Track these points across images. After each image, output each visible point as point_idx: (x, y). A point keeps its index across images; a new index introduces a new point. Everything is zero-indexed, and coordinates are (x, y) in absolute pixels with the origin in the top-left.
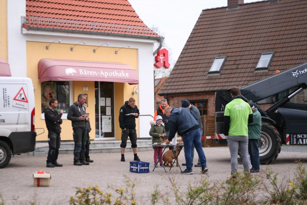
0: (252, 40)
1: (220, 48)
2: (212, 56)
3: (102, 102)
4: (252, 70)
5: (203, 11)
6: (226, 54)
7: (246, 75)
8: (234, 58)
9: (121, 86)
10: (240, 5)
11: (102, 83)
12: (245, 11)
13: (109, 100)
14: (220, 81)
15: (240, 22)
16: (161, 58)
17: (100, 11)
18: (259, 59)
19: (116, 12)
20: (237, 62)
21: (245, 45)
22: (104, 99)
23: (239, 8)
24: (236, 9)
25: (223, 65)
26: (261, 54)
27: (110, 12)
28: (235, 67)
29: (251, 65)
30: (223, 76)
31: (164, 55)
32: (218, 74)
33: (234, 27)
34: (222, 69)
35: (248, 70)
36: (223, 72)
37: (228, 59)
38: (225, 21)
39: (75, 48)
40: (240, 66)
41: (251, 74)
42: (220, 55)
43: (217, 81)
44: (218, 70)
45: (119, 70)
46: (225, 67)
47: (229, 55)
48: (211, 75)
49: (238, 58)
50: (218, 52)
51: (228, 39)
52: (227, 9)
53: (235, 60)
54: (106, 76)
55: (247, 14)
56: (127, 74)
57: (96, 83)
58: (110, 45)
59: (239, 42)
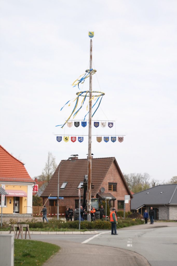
0: (78, 176)
1: (66, 178)
2: (62, 182)
3: (16, 202)
4: (76, 188)
5: (62, 161)
6: (68, 181)
7: (74, 190)
8: (70, 183)
9: (22, 198)
10: (76, 160)
11: (16, 197)
12: (78, 162)
13: (18, 201)
14: (64, 192)
15: (75, 167)
16: (35, 188)
17: (16, 173)
18: (79, 184)
19: (21, 173)
20: (72, 185)
21: (75, 178)
22: (16, 201)
23: (75, 161)
24: (74, 161)
25: (66, 186)
26: (80, 182)
27: (19, 173)
28: (70, 187)
29: (76, 187)
30: (66, 190)
31: (36, 187)
32: (64, 189)
33: (72, 169)
34: (65, 187)
35: (75, 188)
36: (66, 189)
37: (69, 183)
38: (69, 166)
39: (8, 186)
40: (72, 187)
41: (76, 190)
42: (66, 181)
43: (63, 192)
44: (64, 188)
45: (21, 193)
46: (67, 187)
47: (69, 181)
48: (61, 190)
49: (72, 183)
50: (65, 180)
51: (70, 174)
52: (71, 161)
53: (71, 184)
54: (17, 195)
55: (78, 164)
56: (24, 194)
57: (14, 197)
58: (18, 185)
59: (73, 176)
